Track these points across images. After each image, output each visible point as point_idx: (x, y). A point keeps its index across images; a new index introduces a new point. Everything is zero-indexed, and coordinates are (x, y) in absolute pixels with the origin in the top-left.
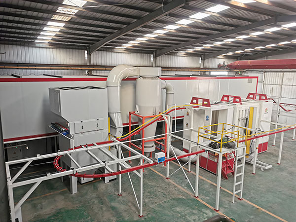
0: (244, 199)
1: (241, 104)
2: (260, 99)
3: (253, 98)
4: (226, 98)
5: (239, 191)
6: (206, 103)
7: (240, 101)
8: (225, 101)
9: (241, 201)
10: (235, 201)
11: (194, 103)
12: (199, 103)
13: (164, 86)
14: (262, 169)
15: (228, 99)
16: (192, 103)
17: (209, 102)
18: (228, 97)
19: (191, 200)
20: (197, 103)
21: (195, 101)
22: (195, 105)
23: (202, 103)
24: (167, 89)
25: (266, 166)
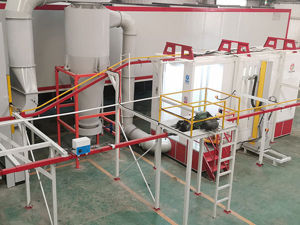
0: (233, 213)
1: (249, 56)
2: (285, 48)
3: (274, 47)
4: (226, 46)
5: (224, 199)
6: (186, 52)
7: (248, 51)
8: (225, 49)
9: (229, 215)
10: (217, 215)
11: (169, 53)
12: (176, 53)
13: (118, 22)
14: (274, 162)
15: (230, 47)
16: (165, 52)
17: (190, 52)
18: (229, 42)
19: (147, 213)
20: (173, 52)
21: (170, 49)
22: (170, 57)
23: (180, 53)
24: (124, 26)
25: (281, 158)
